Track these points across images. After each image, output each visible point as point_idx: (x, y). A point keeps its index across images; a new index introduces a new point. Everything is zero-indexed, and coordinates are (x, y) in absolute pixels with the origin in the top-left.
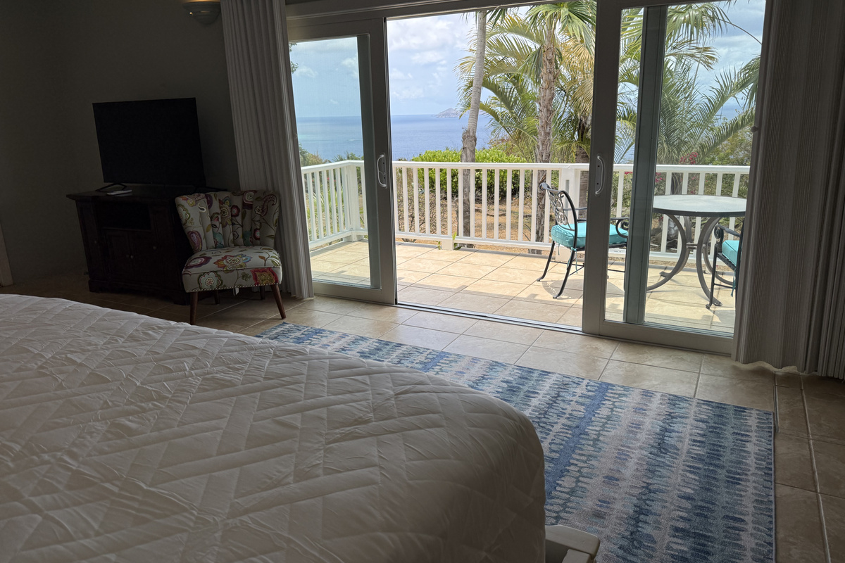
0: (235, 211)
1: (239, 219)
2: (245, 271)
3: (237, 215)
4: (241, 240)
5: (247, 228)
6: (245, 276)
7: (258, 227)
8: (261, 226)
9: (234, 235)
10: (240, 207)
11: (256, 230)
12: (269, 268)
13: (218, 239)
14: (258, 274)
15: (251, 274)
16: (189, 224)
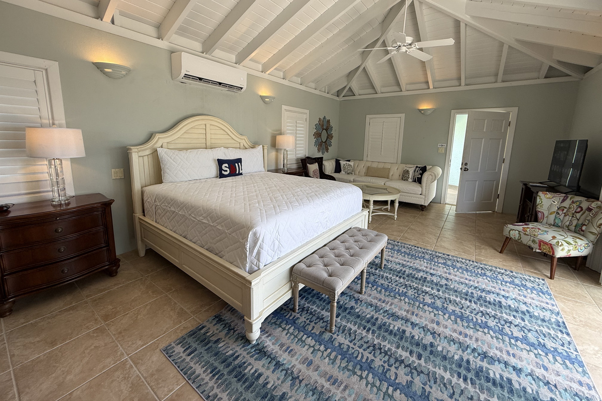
0: (579, 210)
1: (578, 215)
2: (535, 239)
3: (578, 212)
4: (572, 228)
5: (580, 222)
6: (534, 241)
7: (586, 224)
8: (588, 224)
9: (570, 223)
10: (584, 208)
11: (584, 225)
12: (551, 244)
13: (556, 221)
14: (542, 244)
15: (538, 242)
16: (539, 207)
